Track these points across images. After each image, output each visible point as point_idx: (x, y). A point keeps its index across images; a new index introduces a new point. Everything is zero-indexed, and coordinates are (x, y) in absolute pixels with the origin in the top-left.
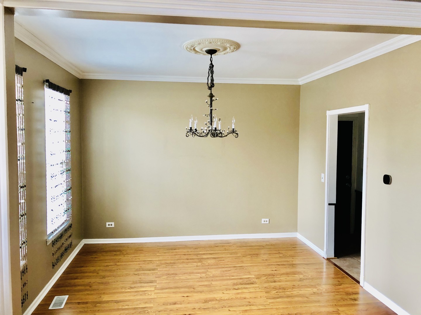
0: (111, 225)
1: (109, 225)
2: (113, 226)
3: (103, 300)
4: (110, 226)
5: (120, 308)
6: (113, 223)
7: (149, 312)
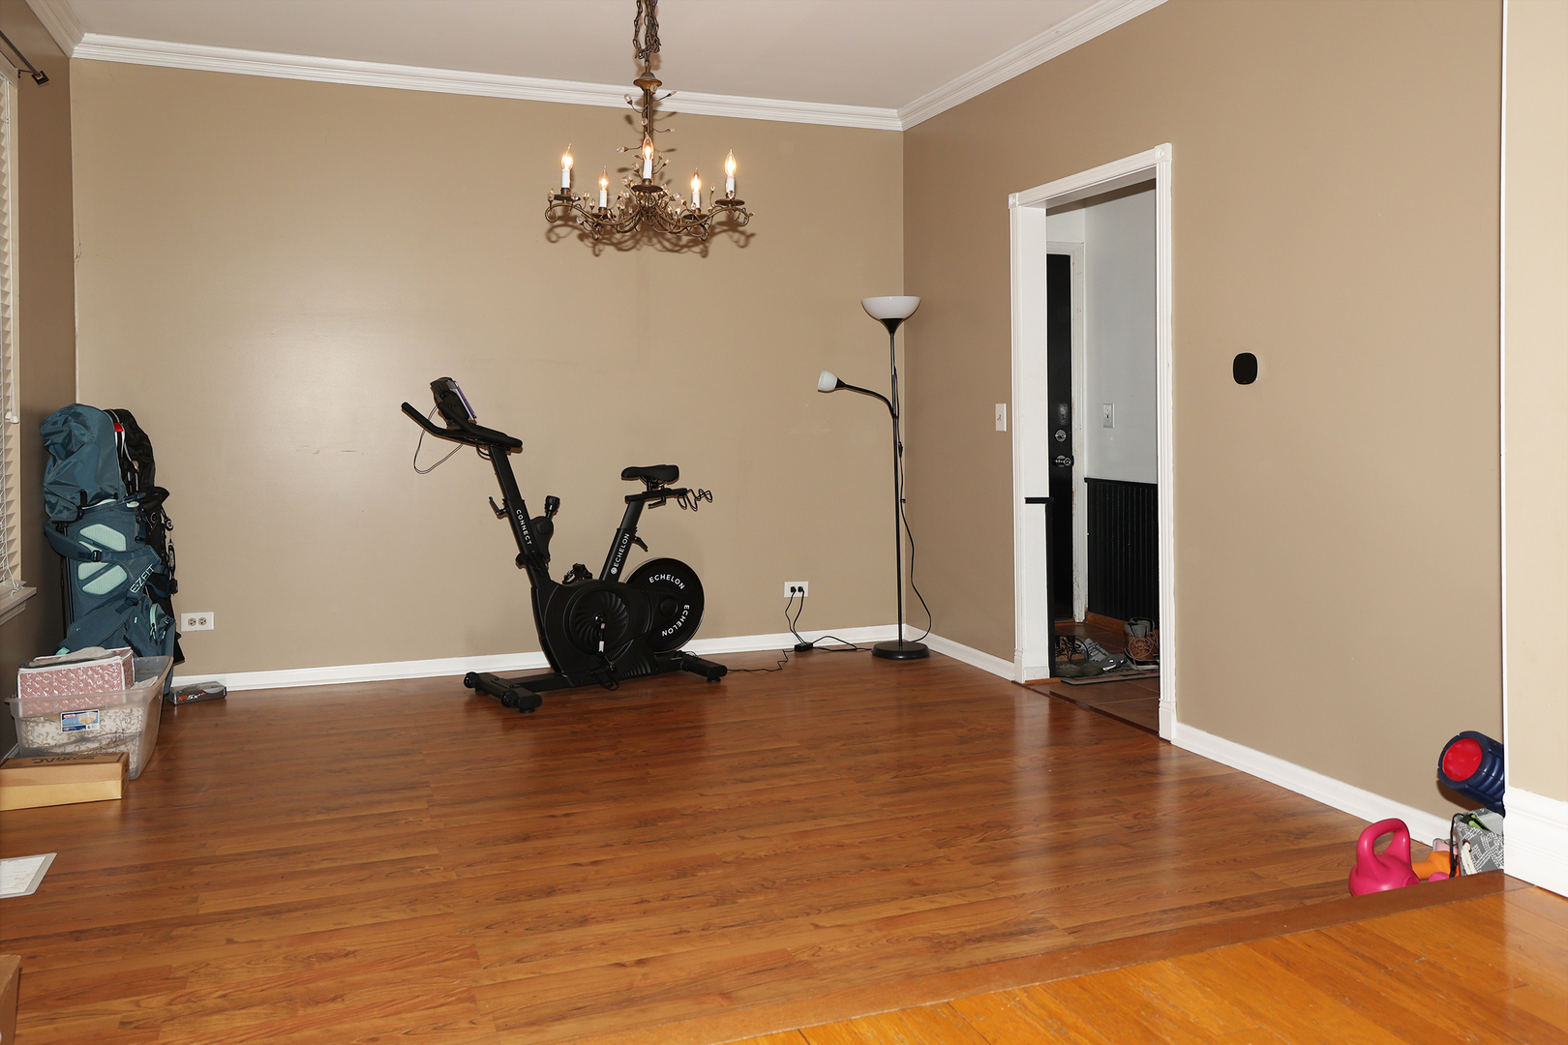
0: (203, 622)
1: (192, 622)
2: (210, 625)
3: (217, 854)
4: (197, 627)
5: (298, 869)
6: (210, 617)
7: (427, 870)
